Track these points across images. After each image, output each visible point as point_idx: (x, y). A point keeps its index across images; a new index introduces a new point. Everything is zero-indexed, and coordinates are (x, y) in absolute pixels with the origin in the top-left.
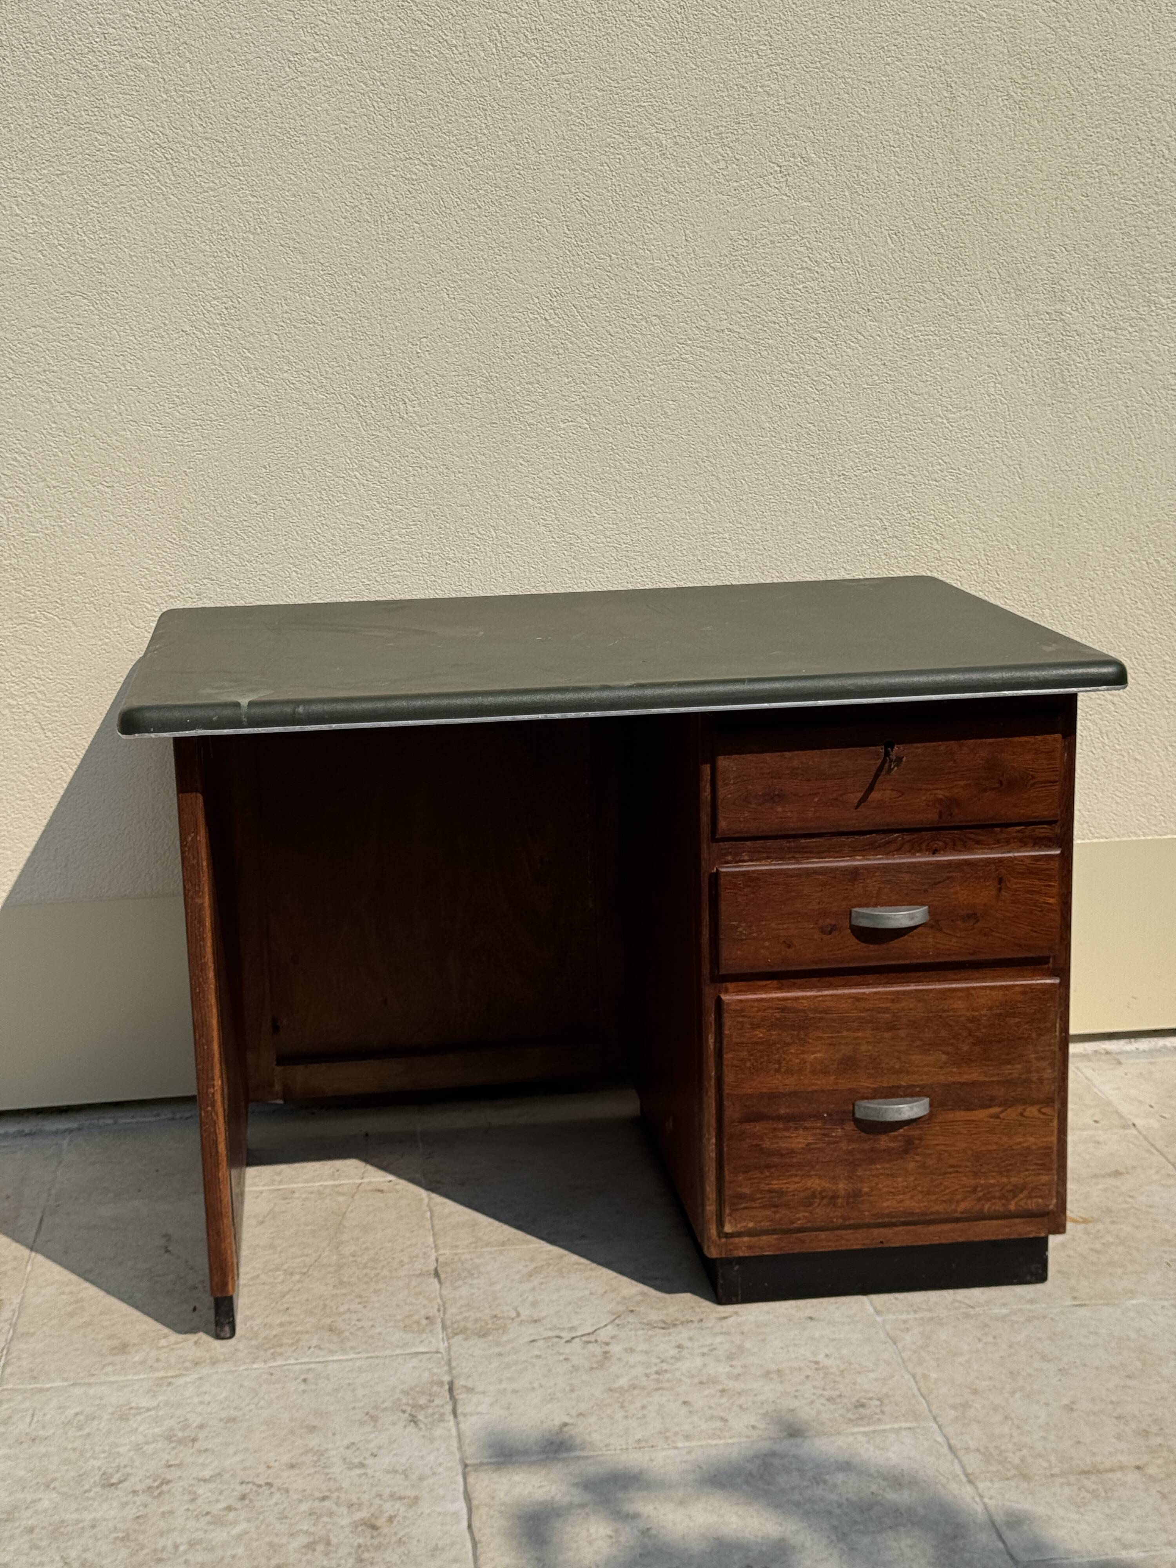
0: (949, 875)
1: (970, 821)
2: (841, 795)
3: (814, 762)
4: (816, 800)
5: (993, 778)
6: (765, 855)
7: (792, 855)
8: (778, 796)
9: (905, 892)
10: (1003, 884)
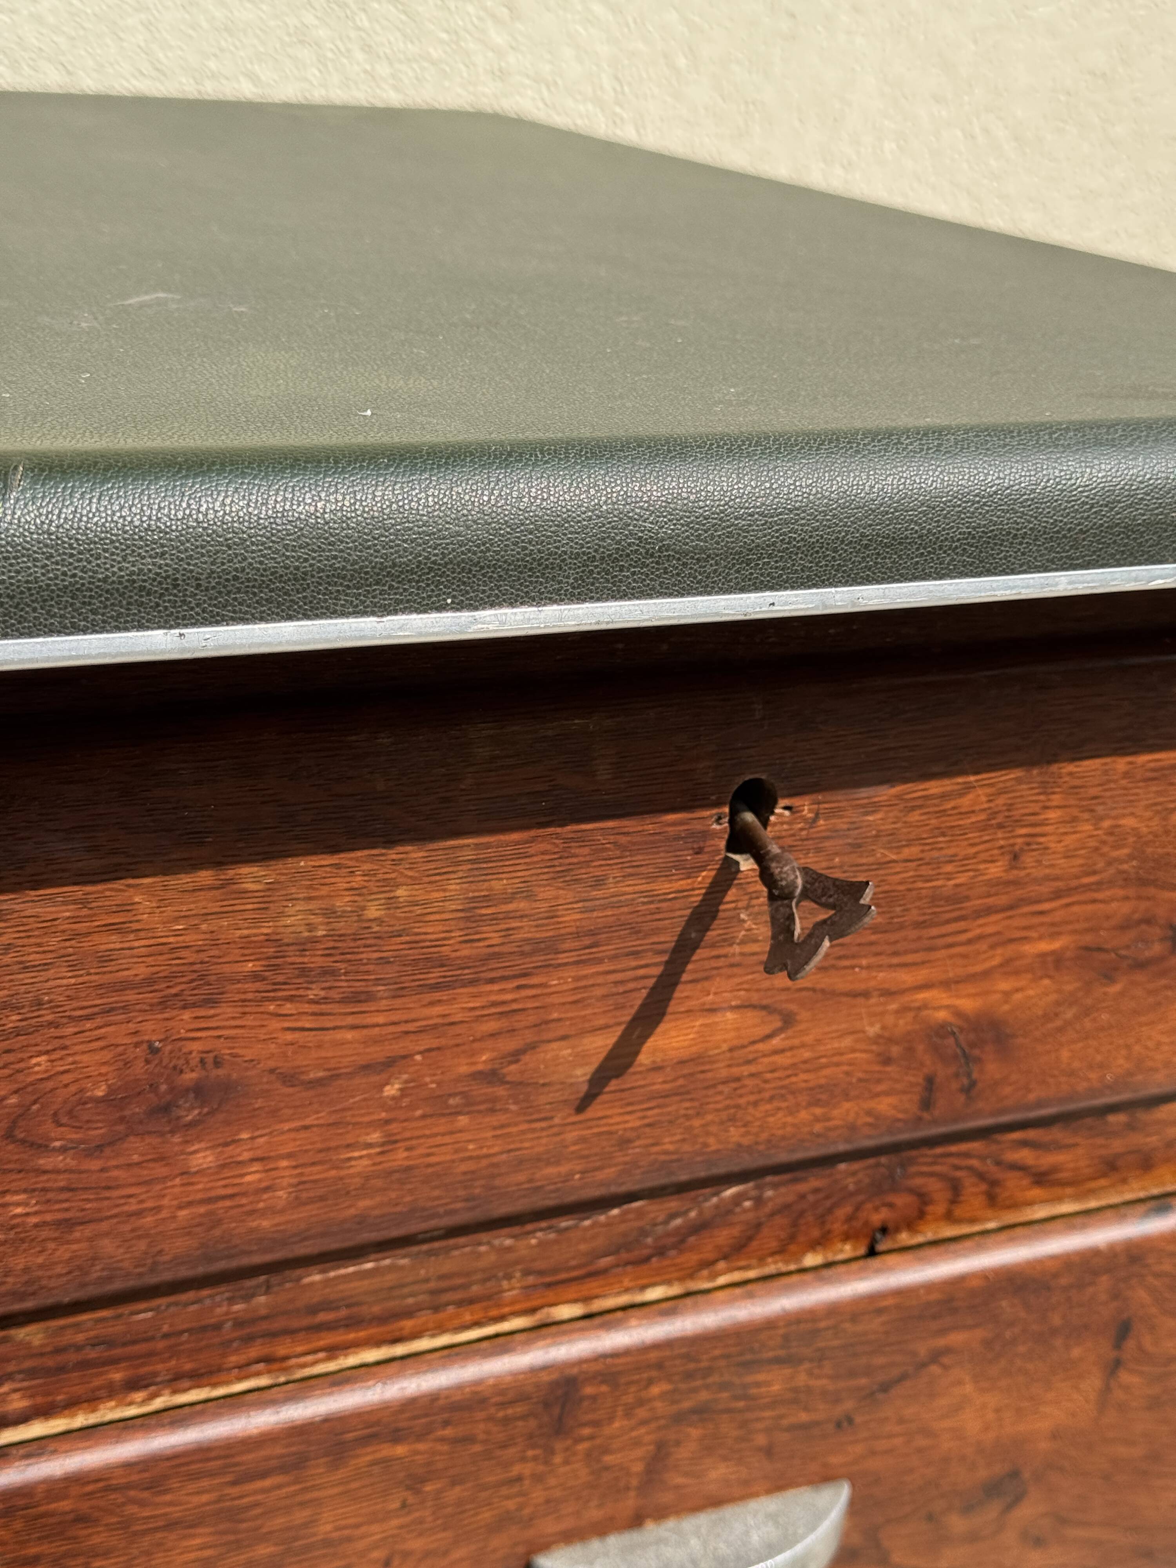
0: (941, 1342)
1: (1039, 1104)
2: (515, 1056)
3: (391, 903)
4: (391, 1090)
5: (1148, 921)
6: (117, 1376)
7: (254, 1352)
8: (199, 1091)
9: (761, 1440)
10: (1130, 1344)
